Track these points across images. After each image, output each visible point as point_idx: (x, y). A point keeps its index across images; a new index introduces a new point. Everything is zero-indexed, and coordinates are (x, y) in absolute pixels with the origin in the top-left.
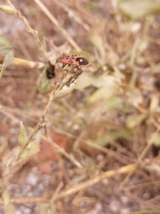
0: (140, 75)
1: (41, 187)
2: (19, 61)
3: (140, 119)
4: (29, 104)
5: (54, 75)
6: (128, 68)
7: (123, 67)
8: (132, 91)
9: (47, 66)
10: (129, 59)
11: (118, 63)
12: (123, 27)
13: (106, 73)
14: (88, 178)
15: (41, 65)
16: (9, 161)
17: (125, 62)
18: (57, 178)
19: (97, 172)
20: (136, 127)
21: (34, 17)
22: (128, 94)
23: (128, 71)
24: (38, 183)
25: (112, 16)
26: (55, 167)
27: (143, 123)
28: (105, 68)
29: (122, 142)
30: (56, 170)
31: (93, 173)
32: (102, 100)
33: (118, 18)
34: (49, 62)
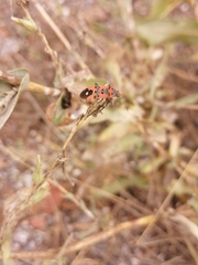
0: (161, 110)
1: (32, 245)
2: (34, 86)
3: (157, 162)
4: (20, 142)
5: (70, 104)
6: (147, 102)
7: (141, 100)
8: (154, 128)
9: (63, 94)
10: (148, 91)
11: (137, 95)
12: (140, 54)
13: (123, 106)
14: (101, 230)
15: (57, 92)
17: (144, 95)
18: (52, 235)
19: (111, 223)
20: (152, 173)
21: (27, 37)
22: (150, 131)
23: (147, 106)
24: (29, 240)
25: (129, 40)
26: (50, 221)
27: (162, 168)
29: (133, 191)
30: (51, 225)
31: (106, 224)
32: (114, 139)
33: (136, 43)
34: (66, 90)
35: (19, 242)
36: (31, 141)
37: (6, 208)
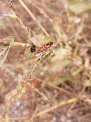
0: (80, 47)
2: (17, 44)
4: (16, 60)
5: (35, 50)
6: (73, 43)
7: (70, 43)
10: (74, 38)
11: (68, 41)
12: (71, 19)
13: (61, 47)
14: (51, 106)
15: (28, 45)
16: (9, 98)
17: (72, 40)
18: (31, 103)
19: (56, 102)
20: (76, 75)
21: (18, 10)
22: (74, 59)
23: (73, 45)
25: (65, 13)
26: (30, 96)
28: (61, 44)
29: (68, 83)
30: (31, 98)
31: (54, 103)
32: (58, 60)
33: (68, 15)
35: (16, 106)
36: (21, 59)
37: (6, 99)
